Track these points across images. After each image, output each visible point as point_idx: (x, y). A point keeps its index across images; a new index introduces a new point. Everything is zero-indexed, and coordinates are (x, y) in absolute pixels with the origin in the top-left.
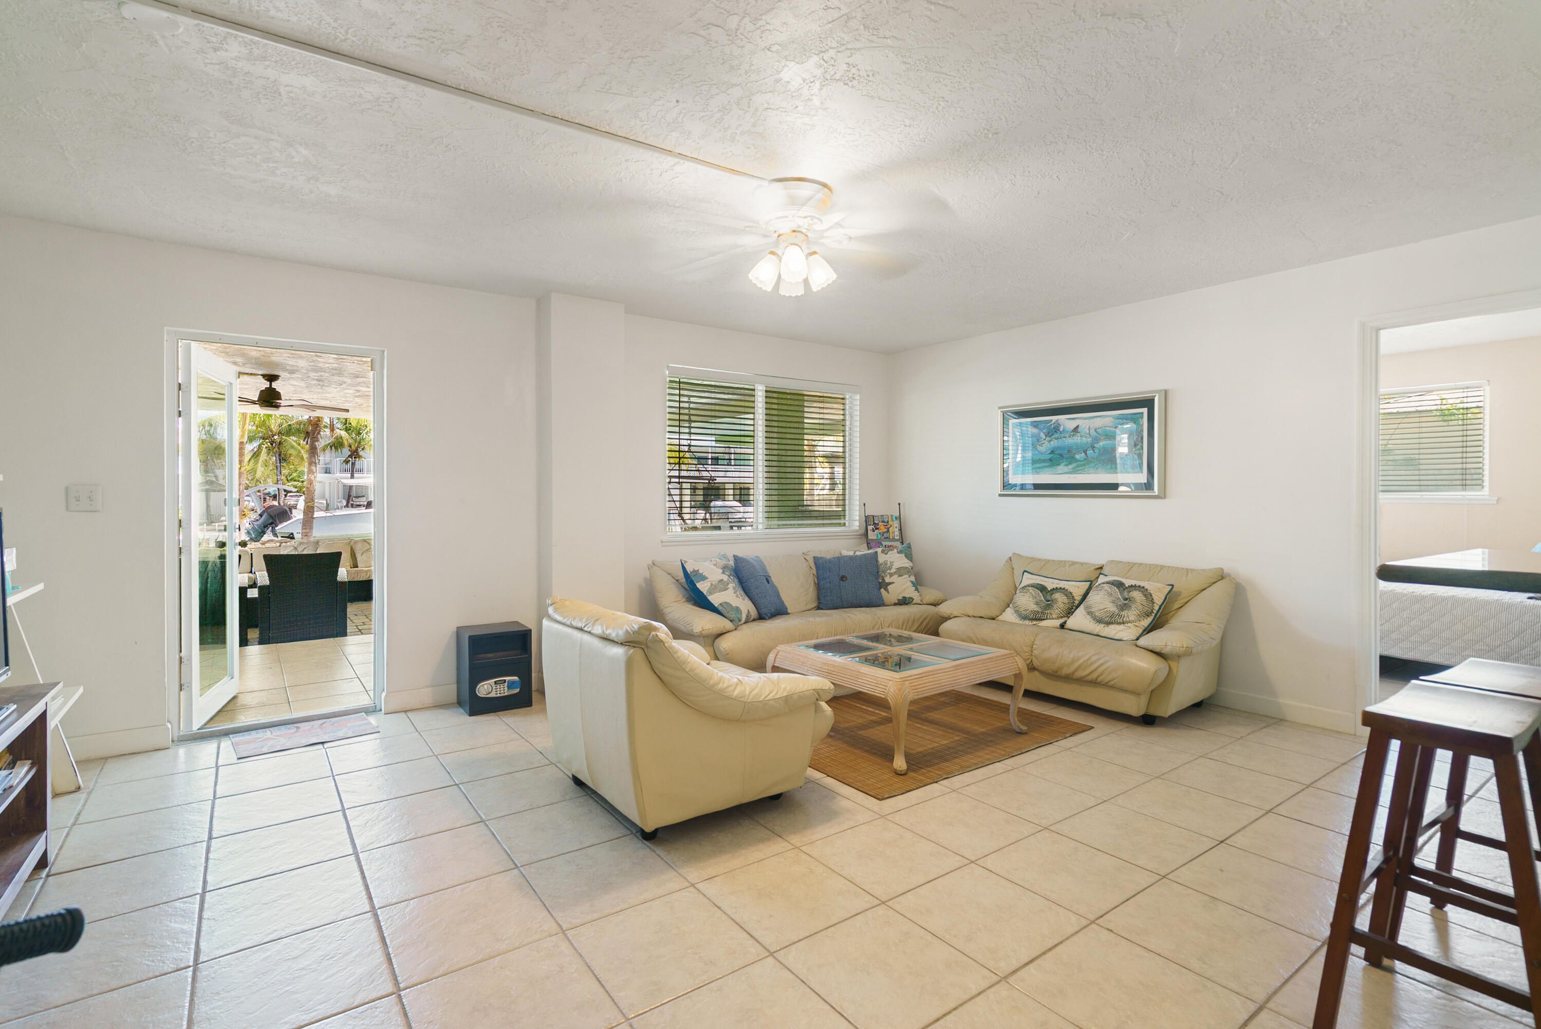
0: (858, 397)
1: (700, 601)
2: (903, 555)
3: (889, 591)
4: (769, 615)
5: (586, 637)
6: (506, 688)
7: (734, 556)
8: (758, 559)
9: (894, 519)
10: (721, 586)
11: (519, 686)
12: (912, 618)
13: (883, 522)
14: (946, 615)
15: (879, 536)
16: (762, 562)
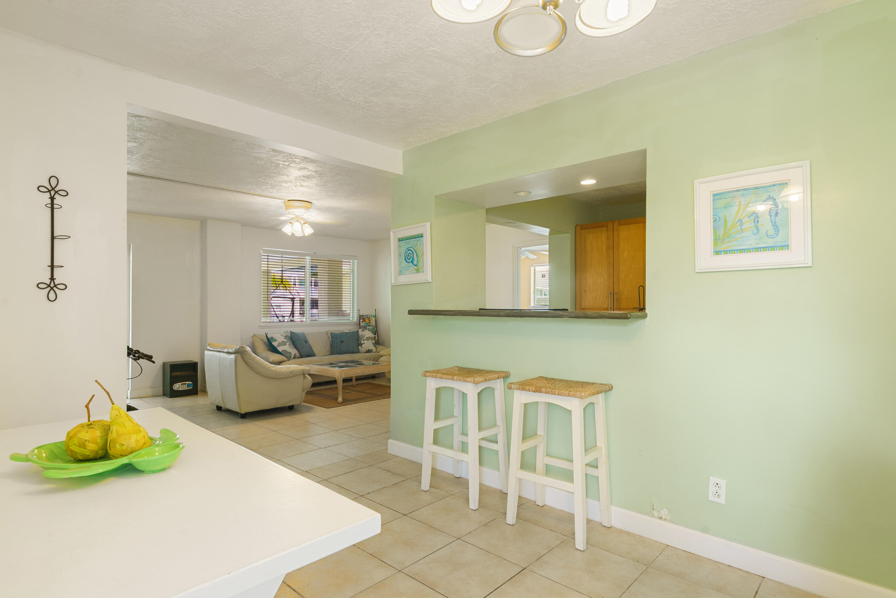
0: (356, 261)
1: (274, 350)
2: (370, 332)
3: (363, 347)
4: (305, 356)
5: (222, 354)
6: (186, 387)
7: (290, 332)
8: (303, 335)
9: (373, 316)
10: (284, 343)
11: (192, 386)
12: (370, 357)
13: (367, 318)
14: (382, 355)
15: (366, 325)
16: (305, 336)
